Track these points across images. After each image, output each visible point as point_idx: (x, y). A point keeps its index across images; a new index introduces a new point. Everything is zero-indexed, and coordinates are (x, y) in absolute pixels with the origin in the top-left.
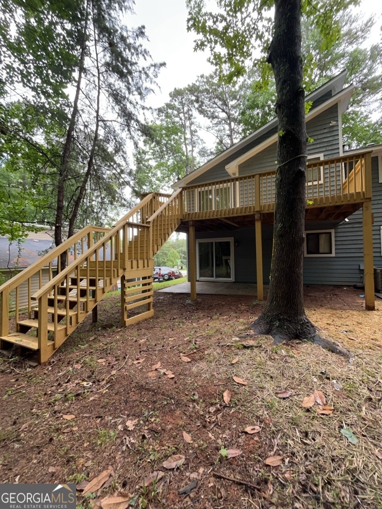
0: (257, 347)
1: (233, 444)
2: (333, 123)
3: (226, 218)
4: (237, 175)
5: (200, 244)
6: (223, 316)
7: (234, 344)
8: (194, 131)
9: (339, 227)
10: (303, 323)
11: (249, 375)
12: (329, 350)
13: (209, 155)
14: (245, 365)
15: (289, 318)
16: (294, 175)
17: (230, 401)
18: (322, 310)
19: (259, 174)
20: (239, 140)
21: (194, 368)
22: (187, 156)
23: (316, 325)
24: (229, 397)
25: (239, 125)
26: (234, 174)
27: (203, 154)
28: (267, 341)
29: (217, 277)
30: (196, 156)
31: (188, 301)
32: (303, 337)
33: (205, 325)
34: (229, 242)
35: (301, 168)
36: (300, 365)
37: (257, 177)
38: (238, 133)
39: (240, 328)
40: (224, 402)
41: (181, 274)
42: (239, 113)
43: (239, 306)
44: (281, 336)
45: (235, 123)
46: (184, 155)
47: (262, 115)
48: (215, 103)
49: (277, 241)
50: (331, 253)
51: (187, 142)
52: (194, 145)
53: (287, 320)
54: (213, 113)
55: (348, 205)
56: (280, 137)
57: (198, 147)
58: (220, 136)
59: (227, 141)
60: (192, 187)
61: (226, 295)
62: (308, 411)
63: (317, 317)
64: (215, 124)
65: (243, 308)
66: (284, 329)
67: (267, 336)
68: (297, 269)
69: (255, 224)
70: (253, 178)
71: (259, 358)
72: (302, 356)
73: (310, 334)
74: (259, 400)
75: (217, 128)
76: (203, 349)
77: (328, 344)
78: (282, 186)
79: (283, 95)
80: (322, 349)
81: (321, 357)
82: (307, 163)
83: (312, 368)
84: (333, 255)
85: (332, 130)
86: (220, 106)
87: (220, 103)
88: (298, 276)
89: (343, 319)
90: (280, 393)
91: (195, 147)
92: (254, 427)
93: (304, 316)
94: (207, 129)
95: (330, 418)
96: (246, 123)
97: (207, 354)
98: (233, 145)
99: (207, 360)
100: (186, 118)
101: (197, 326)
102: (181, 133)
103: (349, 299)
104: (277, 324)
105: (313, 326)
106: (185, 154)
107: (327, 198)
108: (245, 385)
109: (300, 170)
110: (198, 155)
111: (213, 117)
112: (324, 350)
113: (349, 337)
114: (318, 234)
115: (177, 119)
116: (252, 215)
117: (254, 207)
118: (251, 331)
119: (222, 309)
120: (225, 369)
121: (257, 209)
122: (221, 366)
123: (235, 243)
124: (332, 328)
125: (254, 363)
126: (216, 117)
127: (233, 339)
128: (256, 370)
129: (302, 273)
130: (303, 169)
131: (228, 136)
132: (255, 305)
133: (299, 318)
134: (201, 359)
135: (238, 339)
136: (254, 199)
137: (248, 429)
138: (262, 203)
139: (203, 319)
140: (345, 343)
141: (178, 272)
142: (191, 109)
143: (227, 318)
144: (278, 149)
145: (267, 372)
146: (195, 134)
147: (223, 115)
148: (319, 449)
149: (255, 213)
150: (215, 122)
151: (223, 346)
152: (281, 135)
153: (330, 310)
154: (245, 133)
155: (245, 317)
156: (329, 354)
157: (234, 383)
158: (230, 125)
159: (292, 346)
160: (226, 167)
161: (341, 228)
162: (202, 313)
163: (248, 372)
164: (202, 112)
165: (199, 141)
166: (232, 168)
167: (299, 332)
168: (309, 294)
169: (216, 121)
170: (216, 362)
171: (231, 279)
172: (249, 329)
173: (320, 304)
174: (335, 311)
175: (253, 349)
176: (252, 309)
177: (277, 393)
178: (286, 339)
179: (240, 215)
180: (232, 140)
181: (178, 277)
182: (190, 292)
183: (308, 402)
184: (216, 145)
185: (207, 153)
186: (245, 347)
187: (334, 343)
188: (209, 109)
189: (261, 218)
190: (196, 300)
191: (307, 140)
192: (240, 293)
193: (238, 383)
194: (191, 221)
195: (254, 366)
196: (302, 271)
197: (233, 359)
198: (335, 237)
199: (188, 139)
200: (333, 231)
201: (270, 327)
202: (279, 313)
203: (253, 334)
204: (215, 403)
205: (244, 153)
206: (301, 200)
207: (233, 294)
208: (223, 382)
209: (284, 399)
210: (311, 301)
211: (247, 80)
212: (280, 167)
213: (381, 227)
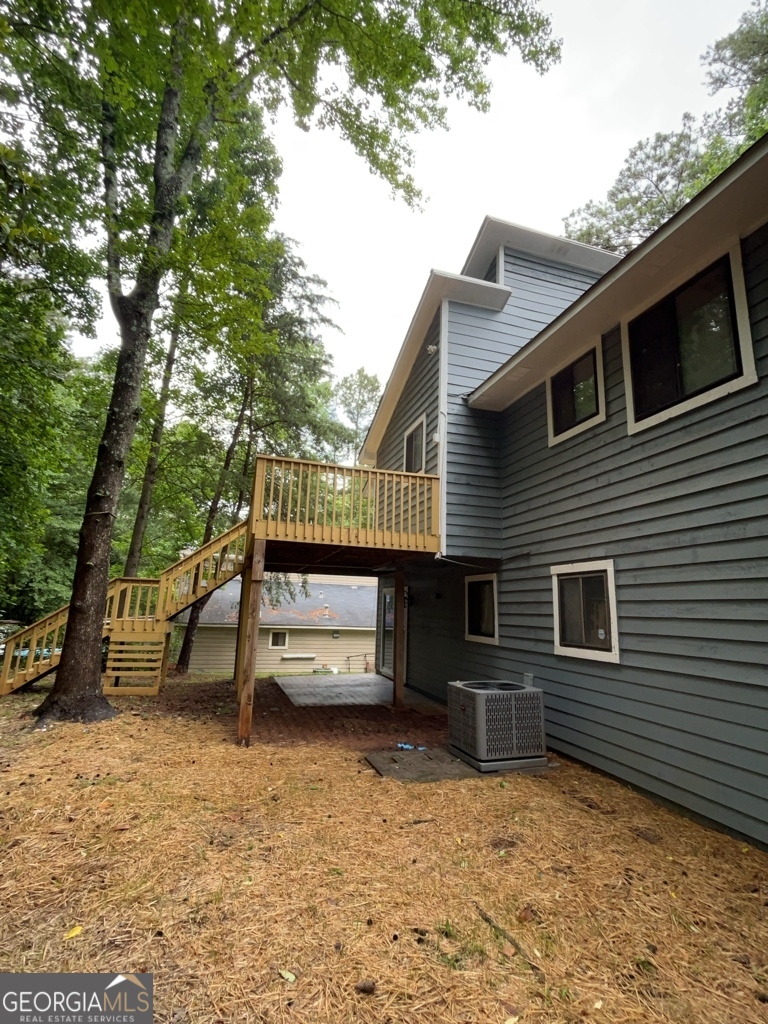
2: (433, 350)
9: (504, 567)
50: (494, 636)
84: (496, 641)
114: (480, 585)
161: (505, 571)
200: (494, 577)
213: (555, 570)
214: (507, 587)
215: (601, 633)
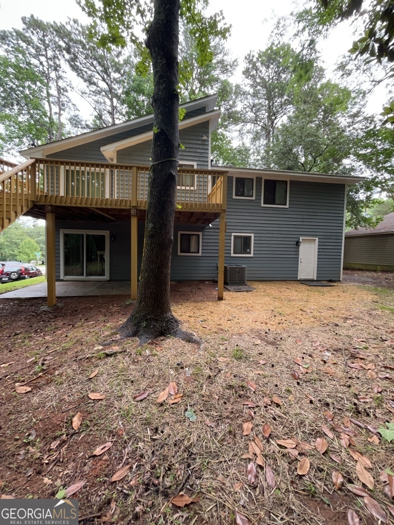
0: (121, 352)
1: (76, 478)
2: (205, 138)
3: (98, 209)
4: (115, 162)
5: (66, 236)
6: (89, 322)
7: (95, 355)
8: (63, 89)
9: (206, 231)
10: (168, 320)
11: (108, 387)
12: (186, 342)
13: (84, 128)
14: (105, 376)
15: (156, 317)
16: (165, 177)
17: (81, 425)
18: (187, 304)
19: (137, 167)
20: (121, 122)
21: (35, 398)
22: (50, 118)
23: (179, 318)
24: (80, 420)
25: (123, 104)
26: (112, 159)
27: (75, 124)
28: (132, 345)
29: (87, 275)
30: (65, 123)
31: (44, 308)
32: (167, 333)
33: (63, 336)
34: (104, 236)
35: (172, 171)
36: (161, 361)
37: (135, 169)
38: (121, 114)
39: (107, 333)
40: (73, 429)
41: (40, 271)
42: (123, 91)
43: (110, 308)
44: (147, 336)
45: (118, 101)
46: (46, 116)
47: (147, 104)
48: (92, 64)
49: (148, 241)
50: (198, 253)
51: (51, 99)
52: (63, 108)
53: (154, 319)
54: (90, 77)
55: (211, 213)
56: (155, 134)
57: (69, 113)
58: (100, 110)
59: (107, 118)
60: (57, 162)
61: (97, 296)
62: (162, 405)
63: (181, 312)
64: (94, 92)
65: (114, 309)
66: (151, 328)
67: (133, 338)
68: (165, 270)
69: (130, 219)
70: (131, 169)
71: (121, 365)
72: (165, 352)
73: (173, 329)
74: (116, 411)
75: (96, 98)
76: (54, 369)
77: (187, 335)
78: (154, 186)
79: (159, 89)
80: (181, 341)
81: (180, 349)
82: (178, 168)
83: (171, 362)
84: (200, 254)
85: (204, 143)
86: (99, 72)
87: (99, 68)
88: (166, 276)
89: (201, 311)
90: (139, 396)
91: (64, 110)
92: (105, 445)
93: (170, 313)
94: (82, 93)
95: (179, 405)
96: (130, 106)
97: (58, 375)
98: (114, 124)
99: (56, 382)
100: (50, 66)
101: (50, 339)
102: (41, 83)
103: (208, 292)
104: (144, 325)
105: (176, 321)
106: (48, 114)
107: (196, 204)
108: (102, 400)
109: (172, 173)
110: (69, 123)
111: (90, 81)
112: (183, 342)
113: (203, 326)
114: (190, 235)
115: (34, 61)
116: (128, 209)
117: (130, 201)
118: (118, 335)
119: (90, 313)
120: (79, 387)
121: (134, 204)
122: (75, 385)
123: (111, 237)
124: (192, 320)
125: (115, 371)
126: (94, 84)
127: (95, 349)
128: (116, 378)
129: (170, 273)
130: (174, 173)
131: (109, 112)
132: (128, 305)
133: (165, 315)
134: (48, 383)
135: (101, 347)
136: (131, 192)
137: (98, 451)
138: (139, 198)
139: (62, 328)
140: (199, 332)
141: (34, 269)
142: (58, 57)
143: (93, 324)
144: (152, 146)
145: (129, 377)
146: (65, 93)
147: (103, 85)
148: (166, 439)
149: (132, 208)
150: (93, 90)
151: (81, 359)
152: (156, 132)
153: (194, 303)
154: (129, 117)
155: (115, 320)
156: (186, 344)
157: (90, 401)
158: (111, 100)
159: (157, 344)
160: (102, 149)
161: (207, 232)
162: (62, 320)
163: (108, 383)
164: (74, 68)
165: (70, 104)
166: (109, 152)
167: (164, 329)
168: (179, 290)
169: (94, 88)
170: (69, 381)
171: (105, 277)
172: (115, 333)
173: (186, 298)
174: (196, 304)
175: (117, 356)
176: (124, 310)
177: (135, 398)
178: (151, 338)
179: (115, 207)
180: (113, 119)
181: (36, 274)
182: (47, 296)
183: (162, 396)
184: (93, 117)
185: (81, 125)
186: (108, 355)
187: (191, 334)
188: (85, 70)
189: (137, 214)
190: (55, 305)
191: (179, 146)
192: (114, 292)
193: (94, 400)
194: (49, 206)
195: (116, 374)
196: (169, 271)
197: (92, 372)
198: (202, 239)
199: (52, 96)
200: (201, 234)
201: (137, 328)
202: (147, 314)
203: (119, 339)
204: (60, 435)
205: (124, 139)
206: (171, 203)
207: (106, 294)
208: (75, 404)
209: (141, 400)
210: (180, 297)
211: (133, 57)
212: (153, 165)
213: (233, 234)
214: (205, 237)
215: (248, 250)
